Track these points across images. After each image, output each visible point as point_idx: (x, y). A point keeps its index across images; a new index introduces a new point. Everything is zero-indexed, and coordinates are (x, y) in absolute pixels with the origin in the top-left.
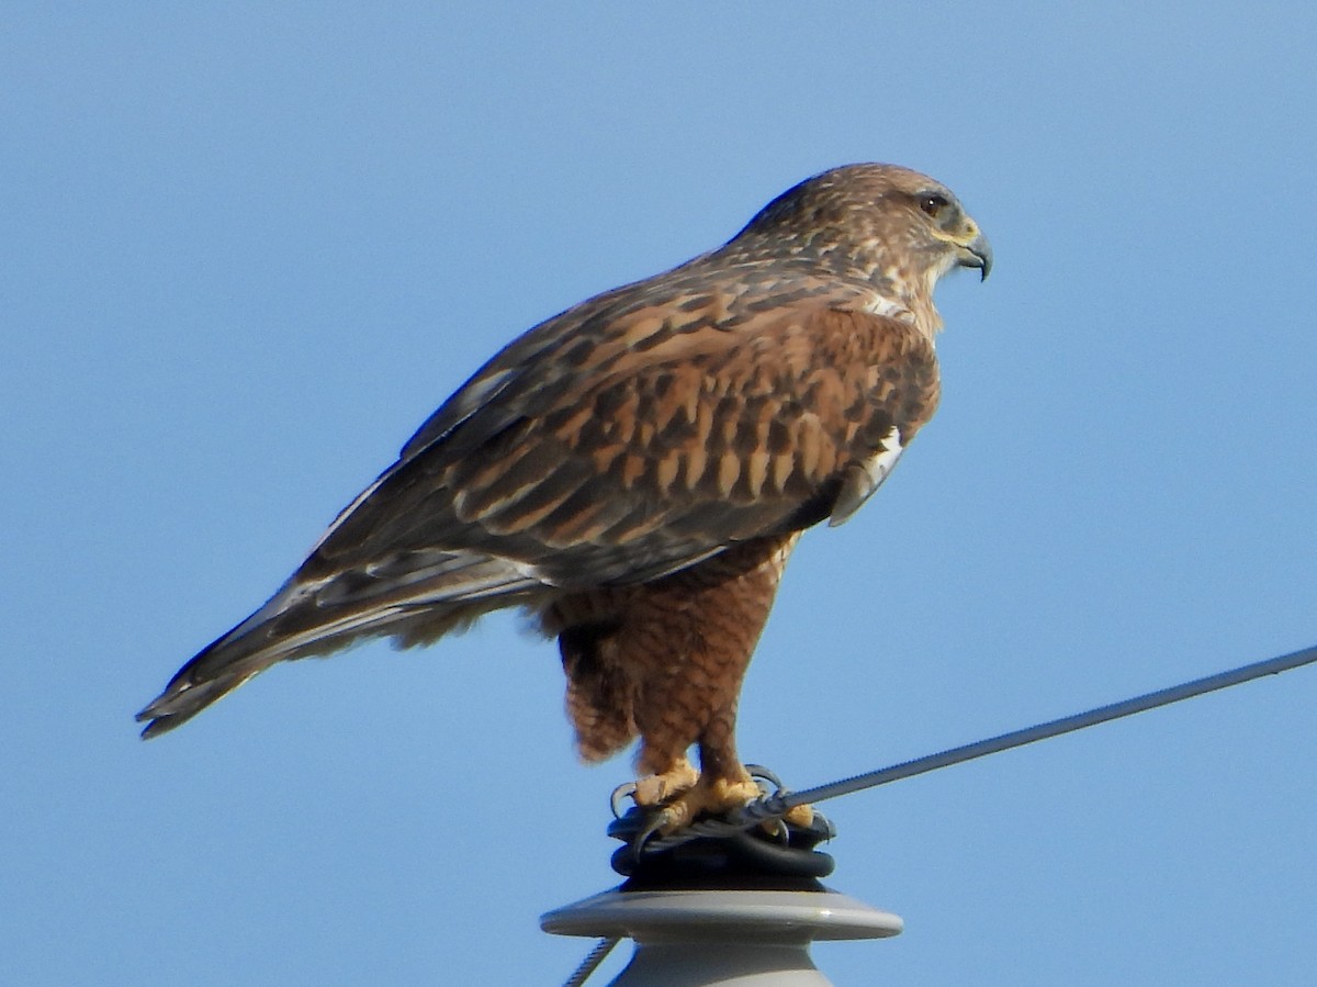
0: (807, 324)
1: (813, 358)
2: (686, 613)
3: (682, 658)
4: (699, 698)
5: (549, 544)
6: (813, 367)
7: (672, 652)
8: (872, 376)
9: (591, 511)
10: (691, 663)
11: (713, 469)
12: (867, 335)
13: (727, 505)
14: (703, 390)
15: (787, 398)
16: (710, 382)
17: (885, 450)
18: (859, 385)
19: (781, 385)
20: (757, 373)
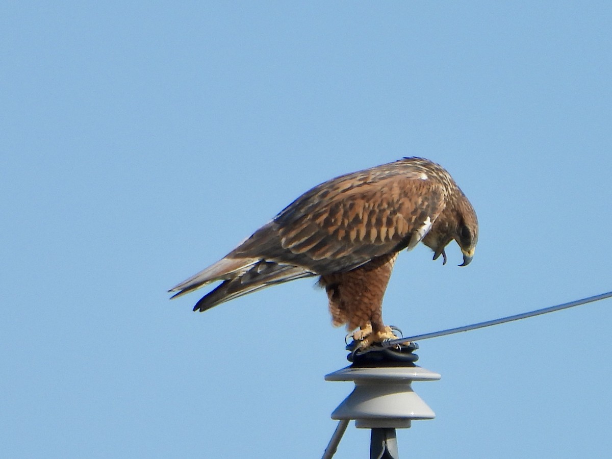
0: (399, 183)
1: (400, 195)
2: (361, 279)
3: (360, 294)
4: (367, 307)
5: (314, 258)
6: (400, 198)
7: (357, 292)
8: (420, 201)
9: (327, 247)
10: (363, 296)
11: (368, 234)
12: (418, 185)
13: (373, 245)
14: (364, 207)
15: (392, 209)
16: (367, 205)
17: (425, 224)
18: (416, 203)
19: (390, 204)
20: (382, 201)
